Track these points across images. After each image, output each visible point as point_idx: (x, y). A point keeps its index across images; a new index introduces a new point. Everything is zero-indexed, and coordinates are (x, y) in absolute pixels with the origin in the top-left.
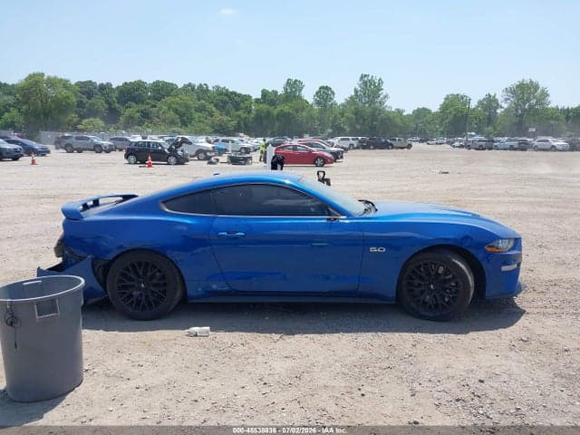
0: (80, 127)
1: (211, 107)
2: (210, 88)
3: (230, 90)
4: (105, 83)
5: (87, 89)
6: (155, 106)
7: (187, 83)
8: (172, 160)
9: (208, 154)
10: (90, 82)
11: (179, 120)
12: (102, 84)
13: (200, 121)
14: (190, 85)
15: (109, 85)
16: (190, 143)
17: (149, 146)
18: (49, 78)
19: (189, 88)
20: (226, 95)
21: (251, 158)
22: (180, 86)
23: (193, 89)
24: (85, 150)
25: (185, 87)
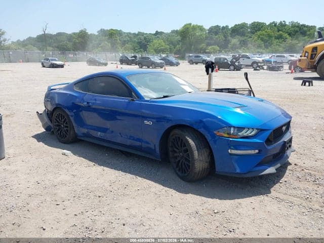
0: (207, 51)
1: (286, 35)
2: (287, 23)
3: (301, 24)
4: (225, 26)
5: (215, 30)
6: (251, 37)
7: (272, 22)
8: (232, 68)
9: (259, 64)
10: (218, 26)
11: (263, 45)
12: (223, 27)
13: (277, 45)
14: (274, 22)
15: (227, 26)
16: (249, 58)
17: (220, 60)
18: (193, 26)
19: (273, 25)
20: (298, 27)
21: (282, 67)
22: (268, 24)
23: (275, 25)
24: (199, 63)
25: (271, 24)
